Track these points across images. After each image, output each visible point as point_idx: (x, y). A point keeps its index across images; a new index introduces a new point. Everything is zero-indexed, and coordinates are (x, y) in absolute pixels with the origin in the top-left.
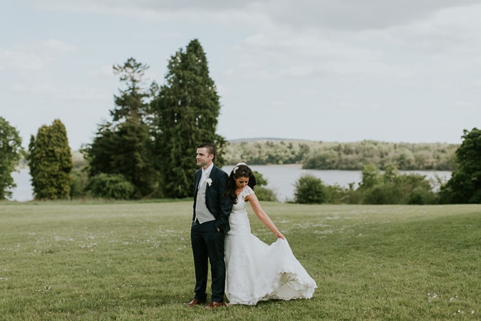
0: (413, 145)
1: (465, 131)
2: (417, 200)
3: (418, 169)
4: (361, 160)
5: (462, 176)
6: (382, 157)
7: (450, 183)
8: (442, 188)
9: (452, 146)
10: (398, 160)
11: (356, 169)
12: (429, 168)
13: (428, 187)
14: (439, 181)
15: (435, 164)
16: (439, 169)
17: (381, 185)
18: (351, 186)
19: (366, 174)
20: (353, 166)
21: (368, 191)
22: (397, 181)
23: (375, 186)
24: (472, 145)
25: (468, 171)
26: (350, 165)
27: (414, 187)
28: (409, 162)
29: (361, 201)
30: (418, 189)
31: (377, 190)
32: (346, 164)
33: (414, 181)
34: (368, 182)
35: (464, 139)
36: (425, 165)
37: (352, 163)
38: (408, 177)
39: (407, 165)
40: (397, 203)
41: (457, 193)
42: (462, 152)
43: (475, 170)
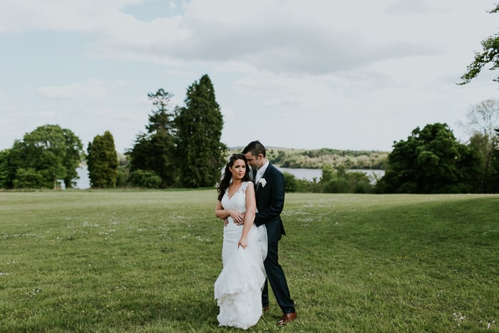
0: (356, 152)
1: (395, 142)
2: (360, 190)
3: (359, 168)
4: (320, 162)
5: (392, 173)
6: (335, 159)
7: (384, 178)
8: (378, 182)
9: (387, 153)
10: (346, 162)
11: (317, 168)
12: (367, 168)
13: (369, 181)
14: (376, 177)
15: (371, 165)
16: (375, 168)
17: (335, 179)
18: (314, 180)
19: (325, 172)
20: (315, 166)
21: (326, 184)
22: (347, 176)
23: (332, 180)
24: (399, 152)
25: (397, 170)
26: (313, 166)
27: (359, 180)
28: (353, 163)
29: (322, 191)
30: (362, 182)
31: (333, 182)
32: (310, 164)
33: (358, 176)
34: (326, 176)
35: (394, 148)
36: (364, 165)
37: (314, 164)
38: (354, 174)
39: (352, 166)
40: (347, 193)
41: (387, 186)
42: (392, 157)
43: (401, 169)
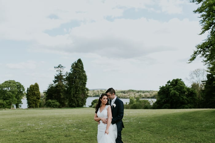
0: (144, 91)
1: (160, 87)
2: (146, 108)
3: (145, 98)
4: (129, 95)
5: (159, 100)
6: (135, 94)
7: (156, 102)
8: (154, 104)
9: (157, 91)
10: (139, 95)
11: (127, 98)
12: (149, 98)
13: (149, 104)
14: (153, 102)
15: (150, 97)
16: (152, 98)
17: (135, 103)
18: (126, 103)
19: (131, 100)
20: (126, 97)
21: (132, 105)
22: (140, 102)
23: (134, 103)
24: (162, 91)
25: (162, 99)
26: (125, 97)
27: (145, 103)
28: (142, 96)
29: (130, 108)
30: (147, 104)
31: (134, 104)
32: (124, 97)
33: (145, 102)
34: (131, 102)
35: (160, 89)
36: (147, 97)
37: (126, 96)
38: (143, 100)
39: (142, 97)
40: (140, 109)
41: (158, 106)
42: (159, 93)
43: (163, 98)
